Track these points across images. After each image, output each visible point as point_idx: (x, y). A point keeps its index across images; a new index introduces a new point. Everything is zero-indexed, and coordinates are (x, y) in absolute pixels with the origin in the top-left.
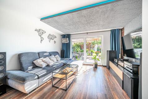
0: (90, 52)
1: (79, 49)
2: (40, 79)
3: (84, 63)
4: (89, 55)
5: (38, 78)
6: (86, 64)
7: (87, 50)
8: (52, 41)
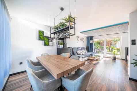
0: (110, 49)
1: (99, 46)
2: (83, 59)
3: (104, 56)
4: (109, 51)
5: (82, 58)
6: (106, 57)
7: (107, 46)
8: (82, 41)
